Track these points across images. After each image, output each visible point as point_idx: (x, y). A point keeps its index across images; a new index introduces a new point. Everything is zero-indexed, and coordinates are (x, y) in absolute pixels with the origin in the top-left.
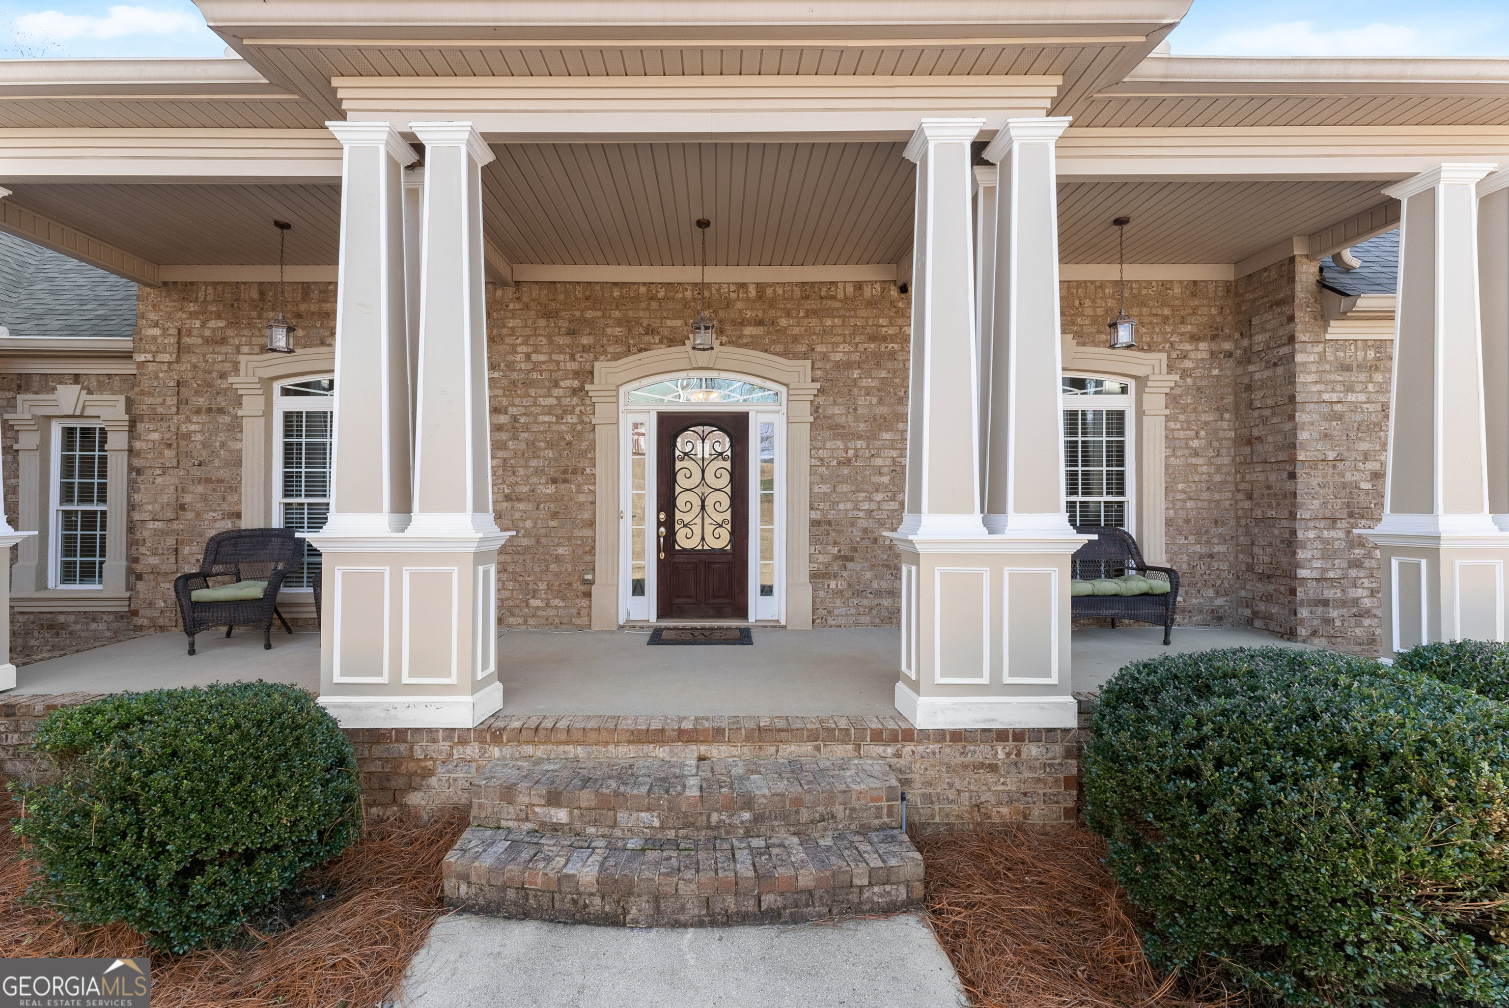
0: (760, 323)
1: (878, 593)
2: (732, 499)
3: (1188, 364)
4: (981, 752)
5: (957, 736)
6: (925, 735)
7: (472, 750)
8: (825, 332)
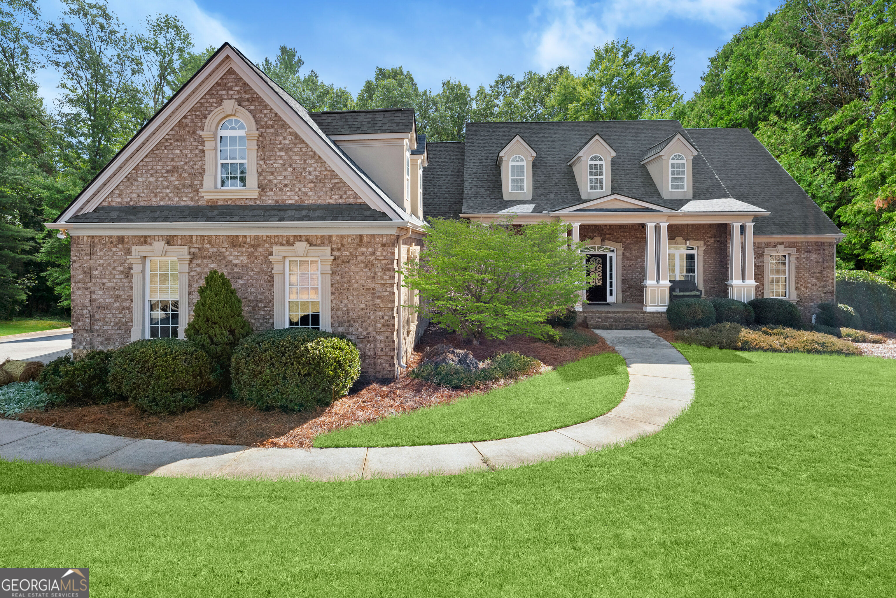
0: (610, 234)
1: (637, 296)
2: (602, 274)
3: (709, 243)
4: (656, 315)
5: (653, 313)
6: (648, 313)
7: (582, 314)
8: (625, 236)
